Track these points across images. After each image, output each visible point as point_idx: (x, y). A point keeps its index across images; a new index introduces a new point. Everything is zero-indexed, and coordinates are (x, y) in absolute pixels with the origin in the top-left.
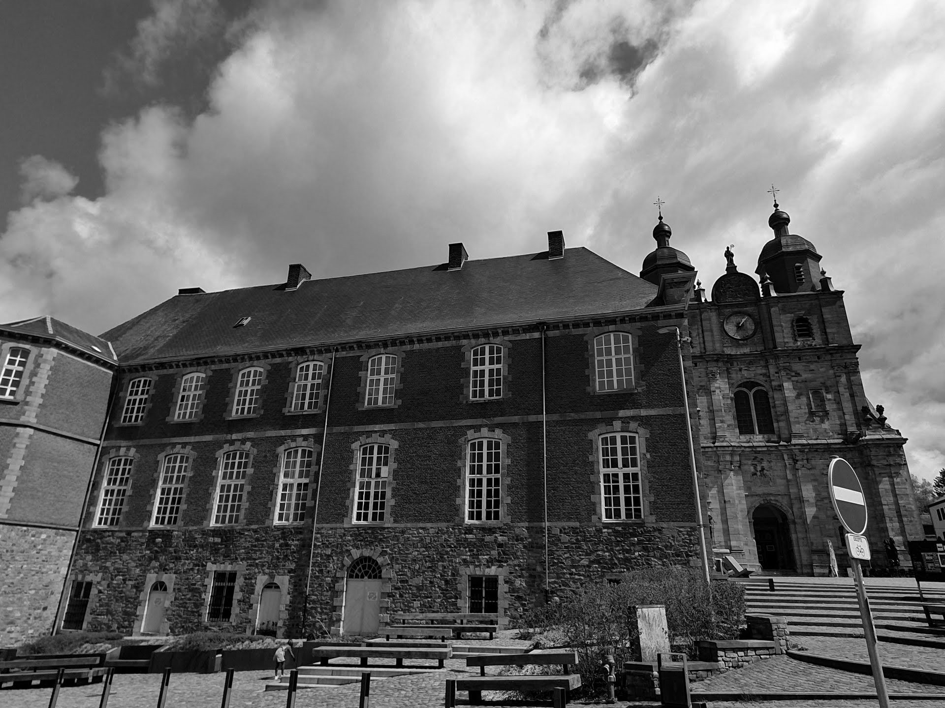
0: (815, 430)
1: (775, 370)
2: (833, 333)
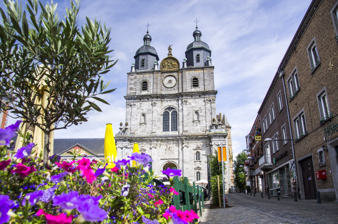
0: (193, 129)
1: (181, 102)
2: (207, 85)
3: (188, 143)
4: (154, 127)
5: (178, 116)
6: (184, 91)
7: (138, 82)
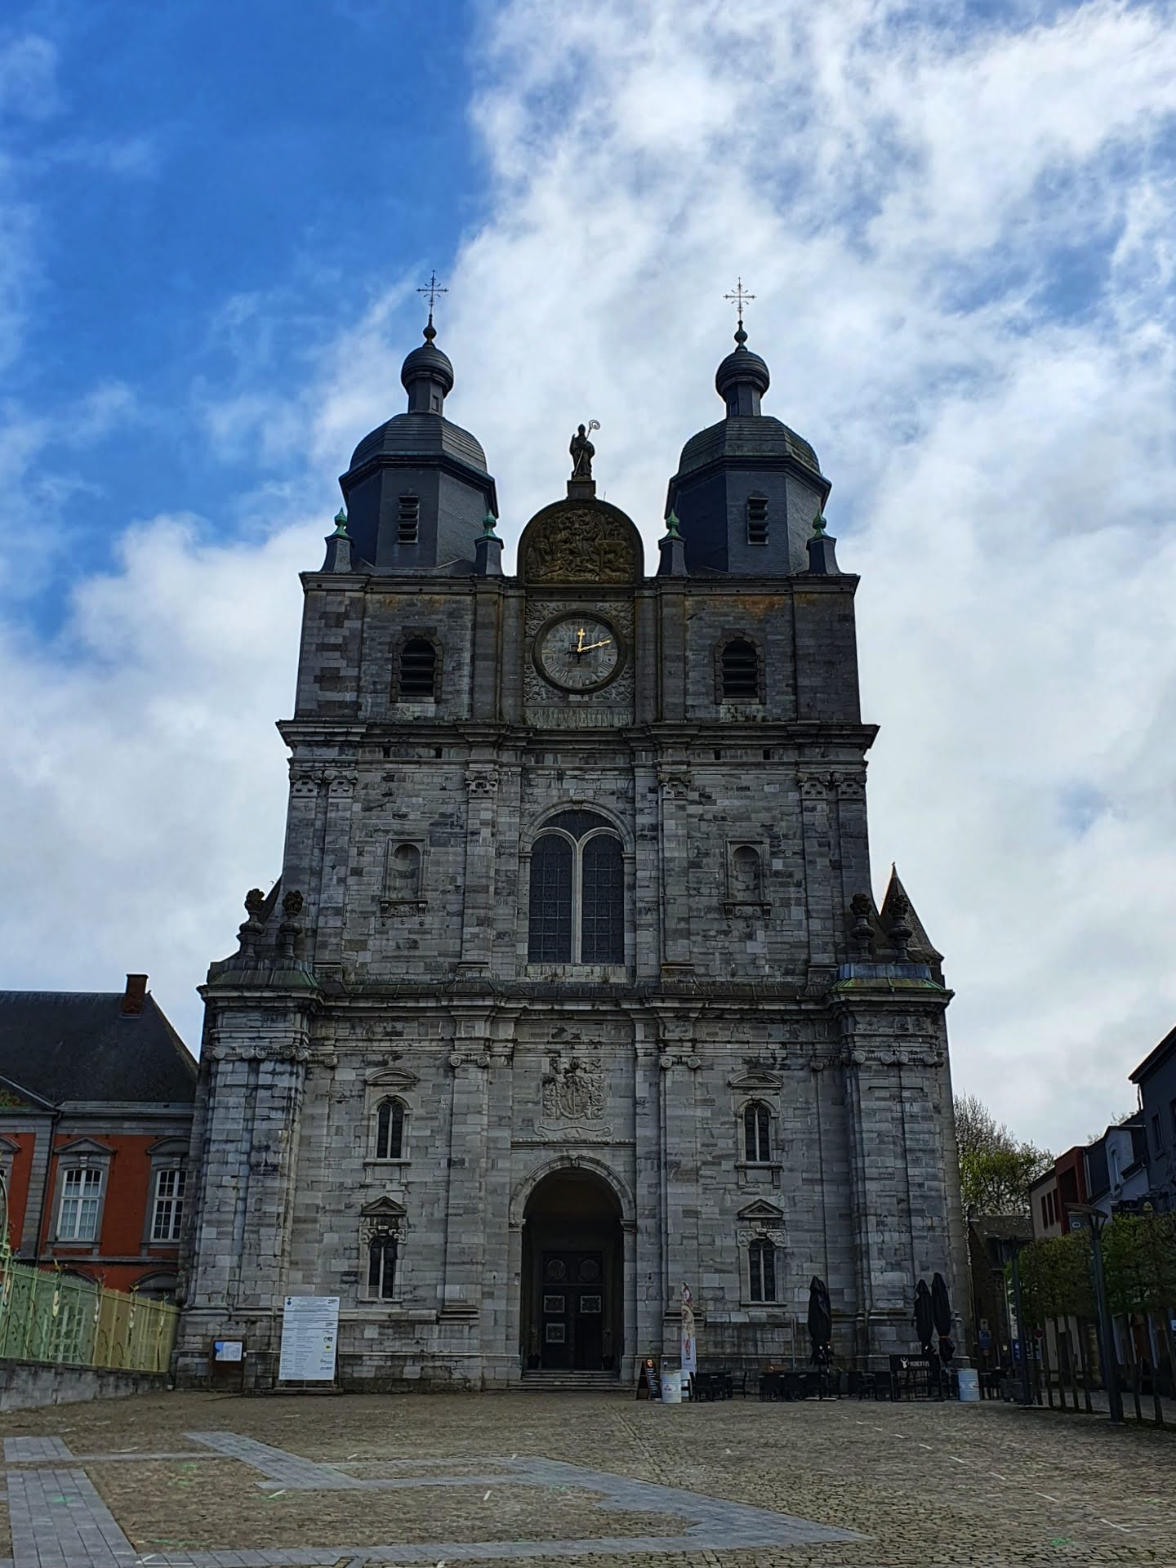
0: (728, 957)
1: (650, 782)
2: (814, 690)
3: (694, 1041)
4: (476, 930)
5: (627, 868)
6: (667, 714)
7: (373, 639)
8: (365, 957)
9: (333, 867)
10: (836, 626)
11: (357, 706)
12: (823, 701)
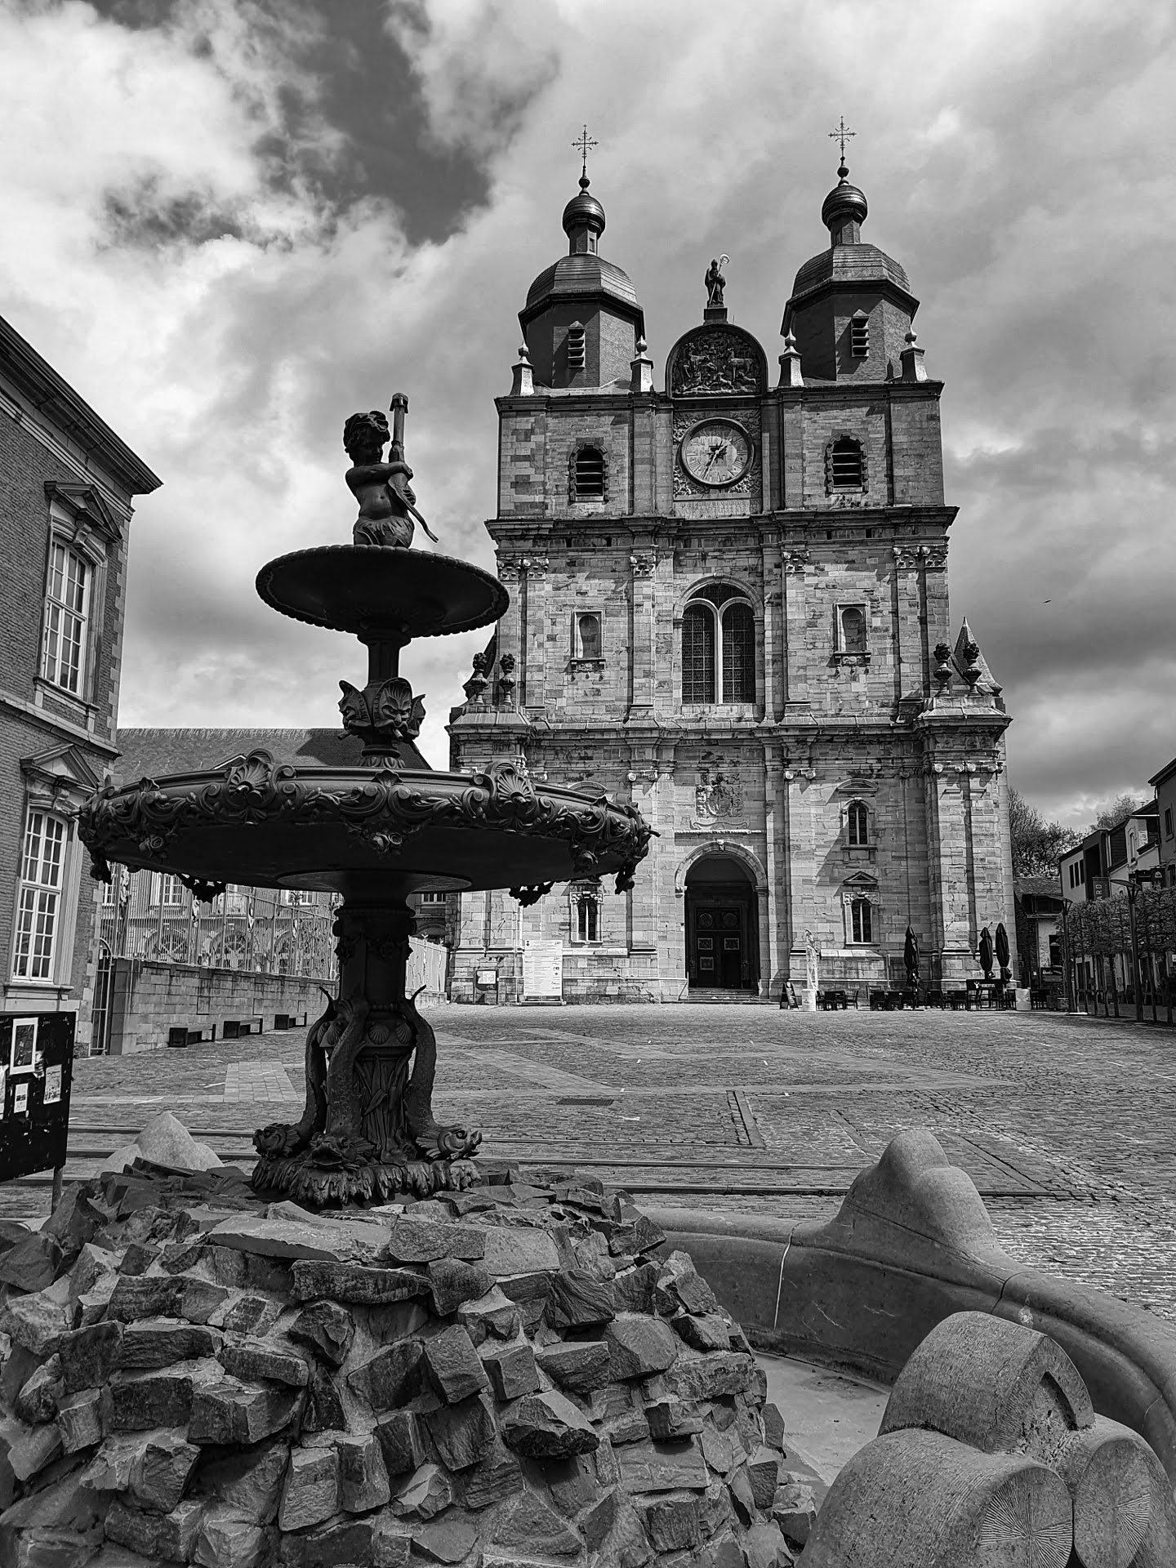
0: (836, 695)
1: (776, 560)
2: (907, 479)
3: (810, 759)
4: (643, 680)
5: (757, 629)
6: (788, 503)
7: (554, 450)
8: (561, 702)
9: (534, 635)
10: (925, 425)
11: (545, 506)
12: (914, 488)
